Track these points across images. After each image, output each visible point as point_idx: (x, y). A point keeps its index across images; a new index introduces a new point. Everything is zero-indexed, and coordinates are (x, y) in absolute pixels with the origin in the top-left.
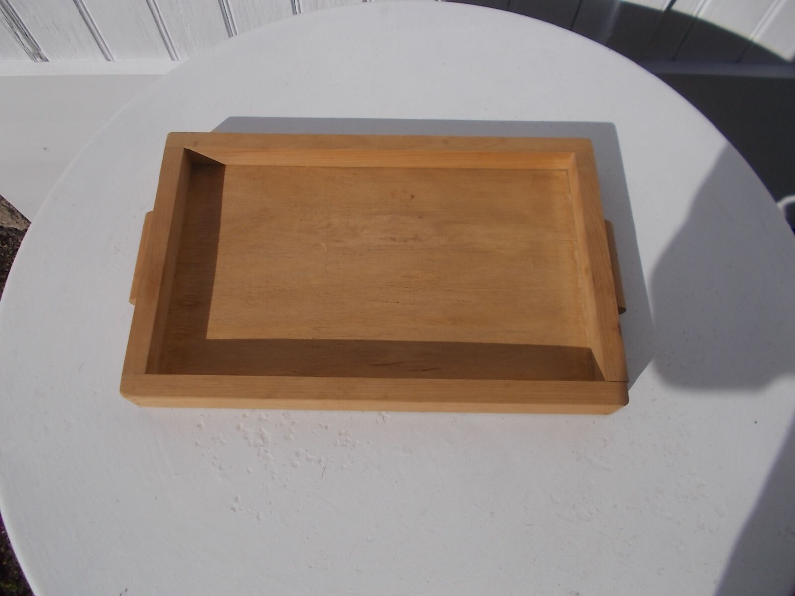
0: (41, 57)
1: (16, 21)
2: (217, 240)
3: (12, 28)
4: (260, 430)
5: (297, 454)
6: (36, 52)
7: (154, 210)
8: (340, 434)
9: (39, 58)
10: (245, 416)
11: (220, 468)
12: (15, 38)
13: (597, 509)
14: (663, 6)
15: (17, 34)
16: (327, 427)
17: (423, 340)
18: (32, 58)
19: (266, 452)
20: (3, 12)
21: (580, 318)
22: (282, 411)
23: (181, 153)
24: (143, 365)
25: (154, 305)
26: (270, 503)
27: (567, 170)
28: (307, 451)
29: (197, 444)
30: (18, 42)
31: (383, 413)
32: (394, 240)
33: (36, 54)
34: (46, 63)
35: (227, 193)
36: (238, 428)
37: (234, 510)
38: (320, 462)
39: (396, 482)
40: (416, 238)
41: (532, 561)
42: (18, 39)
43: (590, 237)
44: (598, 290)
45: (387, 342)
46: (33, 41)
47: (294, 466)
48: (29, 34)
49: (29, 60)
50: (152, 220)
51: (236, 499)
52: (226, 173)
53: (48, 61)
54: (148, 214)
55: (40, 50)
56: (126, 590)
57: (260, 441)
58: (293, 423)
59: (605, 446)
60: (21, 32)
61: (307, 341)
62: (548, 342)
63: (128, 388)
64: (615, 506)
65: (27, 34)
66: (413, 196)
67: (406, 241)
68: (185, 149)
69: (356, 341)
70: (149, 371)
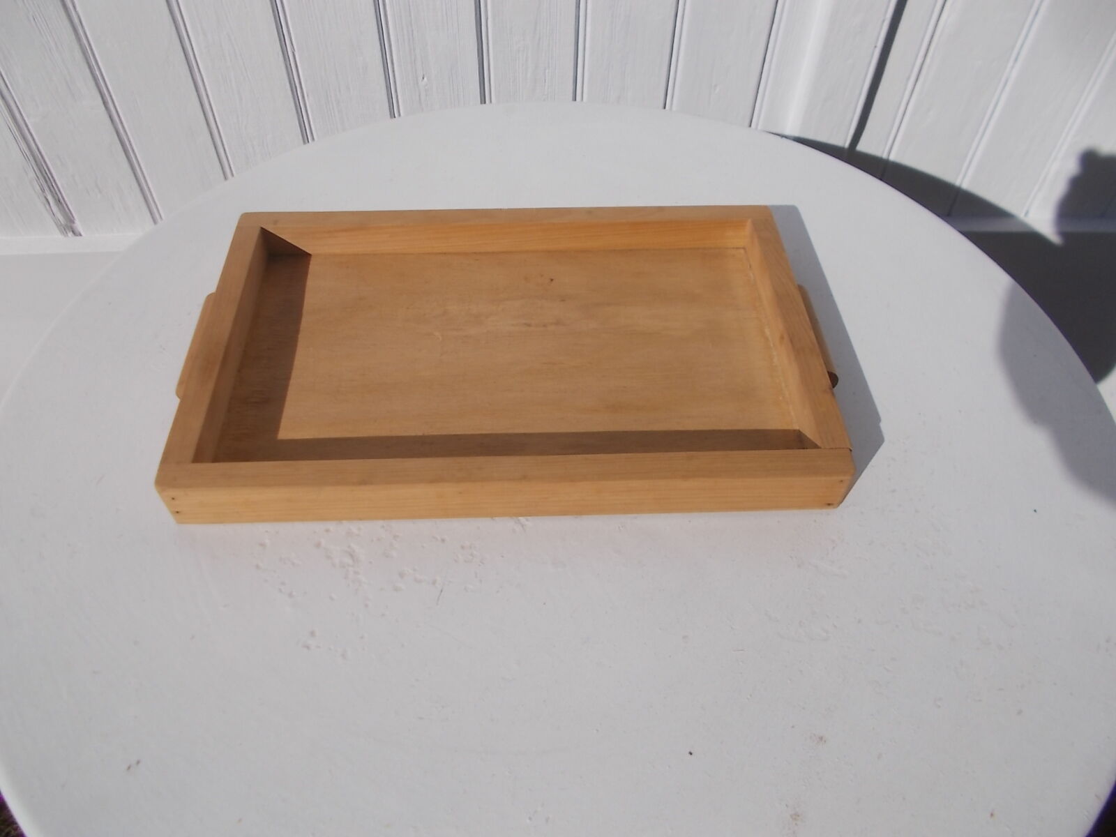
0: (73, 232)
1: (49, 182)
2: (297, 331)
3: (43, 191)
4: (349, 547)
5: (401, 575)
6: (69, 225)
7: (217, 291)
8: (463, 547)
9: (71, 233)
10: (327, 531)
11: (290, 595)
12: (44, 205)
13: (835, 626)
14: (845, 143)
15: (47, 200)
16: (443, 540)
17: (573, 431)
18: (62, 232)
19: (356, 573)
20: (34, 170)
21: (781, 398)
22: (381, 523)
23: (255, 234)
24: (190, 452)
25: (211, 386)
26: (362, 637)
27: (744, 248)
28: (415, 570)
29: (258, 567)
30: (47, 210)
31: (522, 519)
32: (529, 325)
33: (69, 227)
34: (78, 238)
35: (312, 283)
36: (318, 545)
37: (308, 647)
38: (434, 582)
39: (544, 604)
40: (558, 323)
41: (749, 697)
42: (48, 207)
43: (781, 299)
44: (797, 350)
45: (525, 434)
46: (66, 209)
47: (396, 589)
48: (63, 199)
49: (57, 235)
50: (214, 303)
51: (312, 634)
52: (311, 262)
53: (81, 235)
54: (209, 297)
55: (74, 222)
56: (138, 762)
57: (348, 561)
58: (395, 537)
59: (834, 548)
60: (53, 197)
61: (415, 437)
62: (741, 426)
63: (166, 480)
64: (860, 621)
65: (62, 200)
66: (552, 280)
67: (545, 326)
68: (262, 228)
69: (481, 435)
70: (198, 457)
